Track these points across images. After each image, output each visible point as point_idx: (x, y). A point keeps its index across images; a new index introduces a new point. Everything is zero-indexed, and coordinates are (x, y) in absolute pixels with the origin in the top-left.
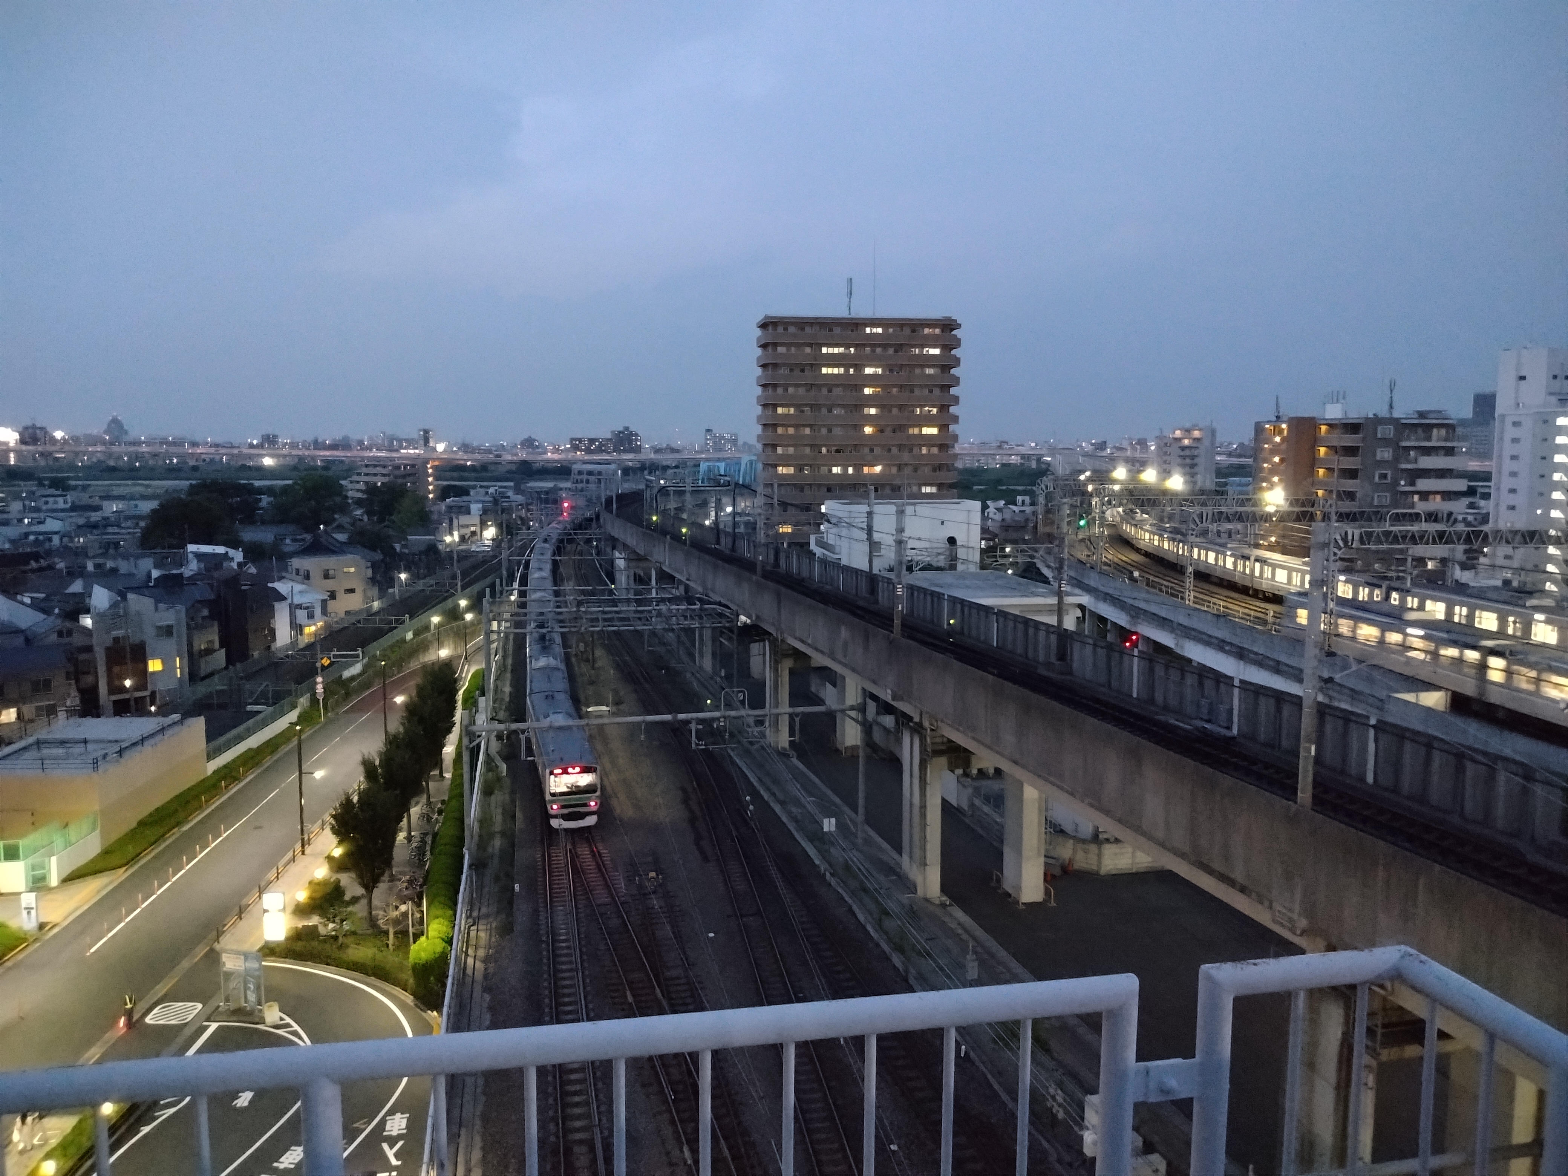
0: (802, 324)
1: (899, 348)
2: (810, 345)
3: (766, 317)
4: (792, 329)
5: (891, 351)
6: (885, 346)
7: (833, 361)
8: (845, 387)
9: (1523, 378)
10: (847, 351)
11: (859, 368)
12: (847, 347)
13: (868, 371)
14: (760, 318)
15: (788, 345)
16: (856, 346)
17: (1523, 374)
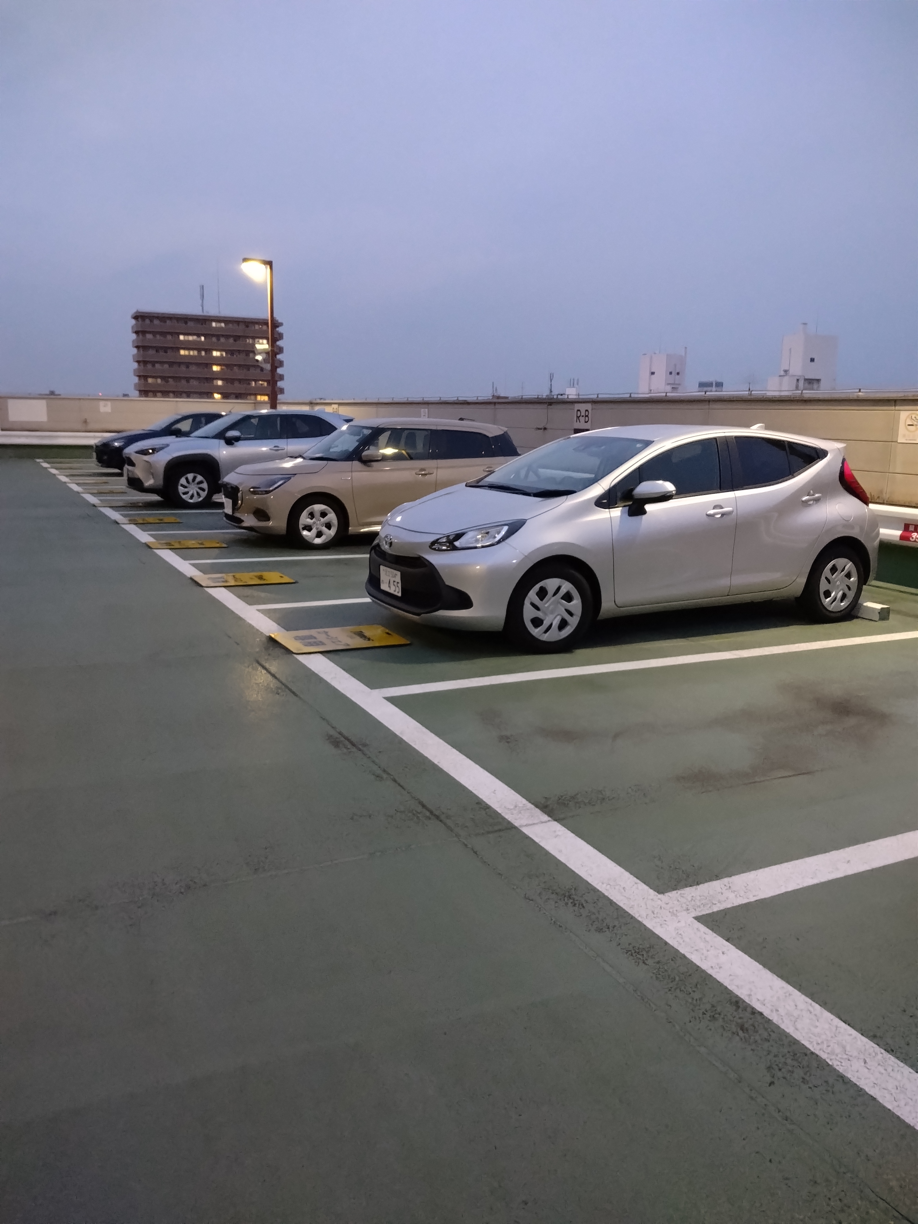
0: (164, 318)
1: (237, 338)
2: (171, 334)
3: (137, 312)
4: (156, 322)
5: (231, 340)
6: (227, 337)
7: (187, 346)
8: (198, 365)
9: (653, 373)
10: (198, 339)
11: (209, 351)
12: (199, 335)
13: (215, 354)
14: (133, 311)
15: (154, 333)
16: (205, 335)
17: (653, 371)
